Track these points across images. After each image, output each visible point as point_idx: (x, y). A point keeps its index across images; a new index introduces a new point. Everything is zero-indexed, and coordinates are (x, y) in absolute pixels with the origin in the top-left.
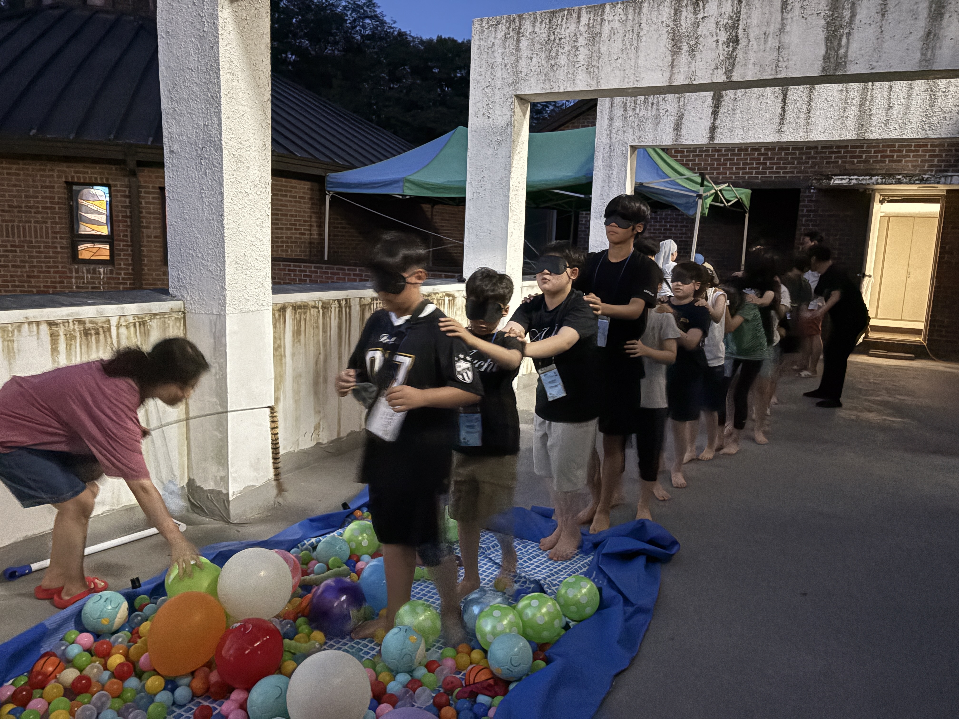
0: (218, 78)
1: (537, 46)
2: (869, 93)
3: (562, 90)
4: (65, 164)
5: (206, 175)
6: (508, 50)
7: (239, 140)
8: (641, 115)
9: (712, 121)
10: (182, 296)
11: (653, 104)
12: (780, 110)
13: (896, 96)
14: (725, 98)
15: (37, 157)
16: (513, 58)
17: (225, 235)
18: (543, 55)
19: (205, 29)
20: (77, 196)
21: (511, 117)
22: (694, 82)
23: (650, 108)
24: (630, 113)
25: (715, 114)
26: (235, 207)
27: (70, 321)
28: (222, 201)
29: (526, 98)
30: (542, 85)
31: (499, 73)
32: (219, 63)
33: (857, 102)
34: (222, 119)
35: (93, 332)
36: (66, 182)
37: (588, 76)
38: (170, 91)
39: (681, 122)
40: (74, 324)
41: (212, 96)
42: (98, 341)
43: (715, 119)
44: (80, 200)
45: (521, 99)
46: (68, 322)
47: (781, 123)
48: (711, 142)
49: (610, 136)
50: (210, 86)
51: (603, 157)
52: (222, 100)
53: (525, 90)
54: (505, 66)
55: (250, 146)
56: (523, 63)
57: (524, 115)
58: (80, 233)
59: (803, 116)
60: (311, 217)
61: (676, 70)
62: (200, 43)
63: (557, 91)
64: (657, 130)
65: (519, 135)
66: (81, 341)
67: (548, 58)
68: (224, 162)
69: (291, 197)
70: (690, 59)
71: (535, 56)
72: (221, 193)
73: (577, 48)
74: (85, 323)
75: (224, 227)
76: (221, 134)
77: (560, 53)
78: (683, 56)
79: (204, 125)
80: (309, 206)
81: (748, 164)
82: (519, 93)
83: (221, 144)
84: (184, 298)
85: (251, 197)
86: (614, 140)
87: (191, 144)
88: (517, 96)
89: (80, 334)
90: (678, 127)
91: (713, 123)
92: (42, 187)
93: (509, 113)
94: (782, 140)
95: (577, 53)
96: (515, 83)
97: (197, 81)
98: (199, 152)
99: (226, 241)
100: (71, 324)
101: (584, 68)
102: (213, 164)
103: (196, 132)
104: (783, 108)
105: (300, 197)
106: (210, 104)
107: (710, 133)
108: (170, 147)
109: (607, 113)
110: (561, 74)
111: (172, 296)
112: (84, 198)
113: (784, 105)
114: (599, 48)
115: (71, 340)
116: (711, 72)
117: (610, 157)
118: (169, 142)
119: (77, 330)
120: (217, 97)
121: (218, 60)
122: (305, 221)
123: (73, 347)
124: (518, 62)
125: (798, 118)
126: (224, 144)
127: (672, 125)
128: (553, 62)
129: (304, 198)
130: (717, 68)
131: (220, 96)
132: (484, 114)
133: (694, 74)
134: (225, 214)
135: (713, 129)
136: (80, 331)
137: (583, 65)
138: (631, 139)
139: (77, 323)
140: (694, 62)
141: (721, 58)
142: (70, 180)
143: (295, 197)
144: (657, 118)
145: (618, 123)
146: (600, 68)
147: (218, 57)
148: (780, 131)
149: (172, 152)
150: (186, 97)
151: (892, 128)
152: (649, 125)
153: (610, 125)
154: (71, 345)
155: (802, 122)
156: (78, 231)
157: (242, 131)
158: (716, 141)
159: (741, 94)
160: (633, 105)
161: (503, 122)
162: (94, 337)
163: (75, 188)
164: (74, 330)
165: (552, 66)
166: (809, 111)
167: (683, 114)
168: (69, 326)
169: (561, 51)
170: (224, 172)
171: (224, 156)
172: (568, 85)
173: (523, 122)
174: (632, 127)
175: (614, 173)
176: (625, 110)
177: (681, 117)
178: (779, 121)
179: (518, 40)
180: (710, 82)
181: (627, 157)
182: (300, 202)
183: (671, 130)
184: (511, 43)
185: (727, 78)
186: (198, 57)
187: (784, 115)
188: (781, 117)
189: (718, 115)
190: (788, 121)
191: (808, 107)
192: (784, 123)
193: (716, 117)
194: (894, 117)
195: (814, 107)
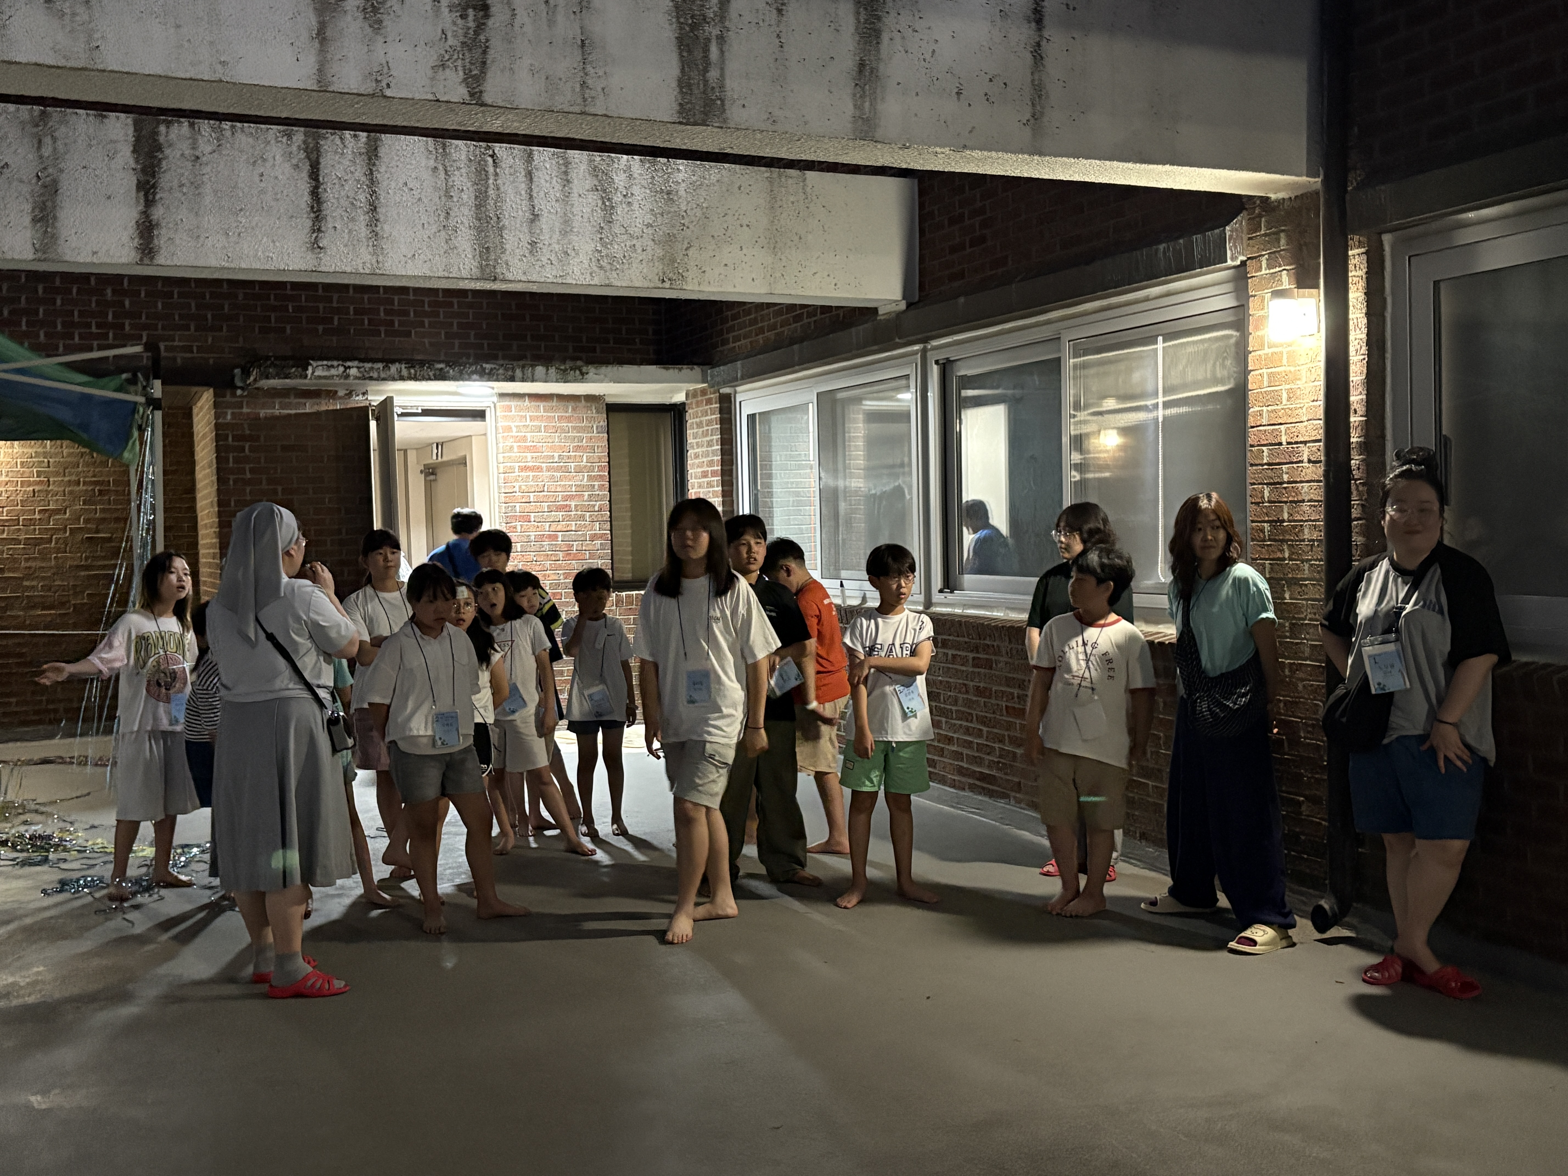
2: (491, 181)
9: (141, 208)
12: (306, 198)
13: (542, 194)
14: (167, 151)
25: (147, 189)
33: (468, 197)
39: (53, 200)
43: (148, 203)
47: (317, 229)
48: (145, 262)
59: (363, 219)
90: (44, 215)
91: (146, 214)
104: (316, 194)
107: (141, 235)
113: (317, 187)
125: (353, 220)
127: (28, 207)
135: (147, 230)
148: (316, 246)
151: (544, 260)
155: (364, 232)
159: (209, 149)
166: (373, 208)
167: (55, 182)
177: (48, 189)
178: (311, 224)
183: (27, 220)
187: (319, 210)
188: (312, 215)
189: (154, 194)
190: (330, 225)
191: (368, 196)
192: (323, 229)
193: (151, 197)
194: (545, 237)
195: (382, 200)
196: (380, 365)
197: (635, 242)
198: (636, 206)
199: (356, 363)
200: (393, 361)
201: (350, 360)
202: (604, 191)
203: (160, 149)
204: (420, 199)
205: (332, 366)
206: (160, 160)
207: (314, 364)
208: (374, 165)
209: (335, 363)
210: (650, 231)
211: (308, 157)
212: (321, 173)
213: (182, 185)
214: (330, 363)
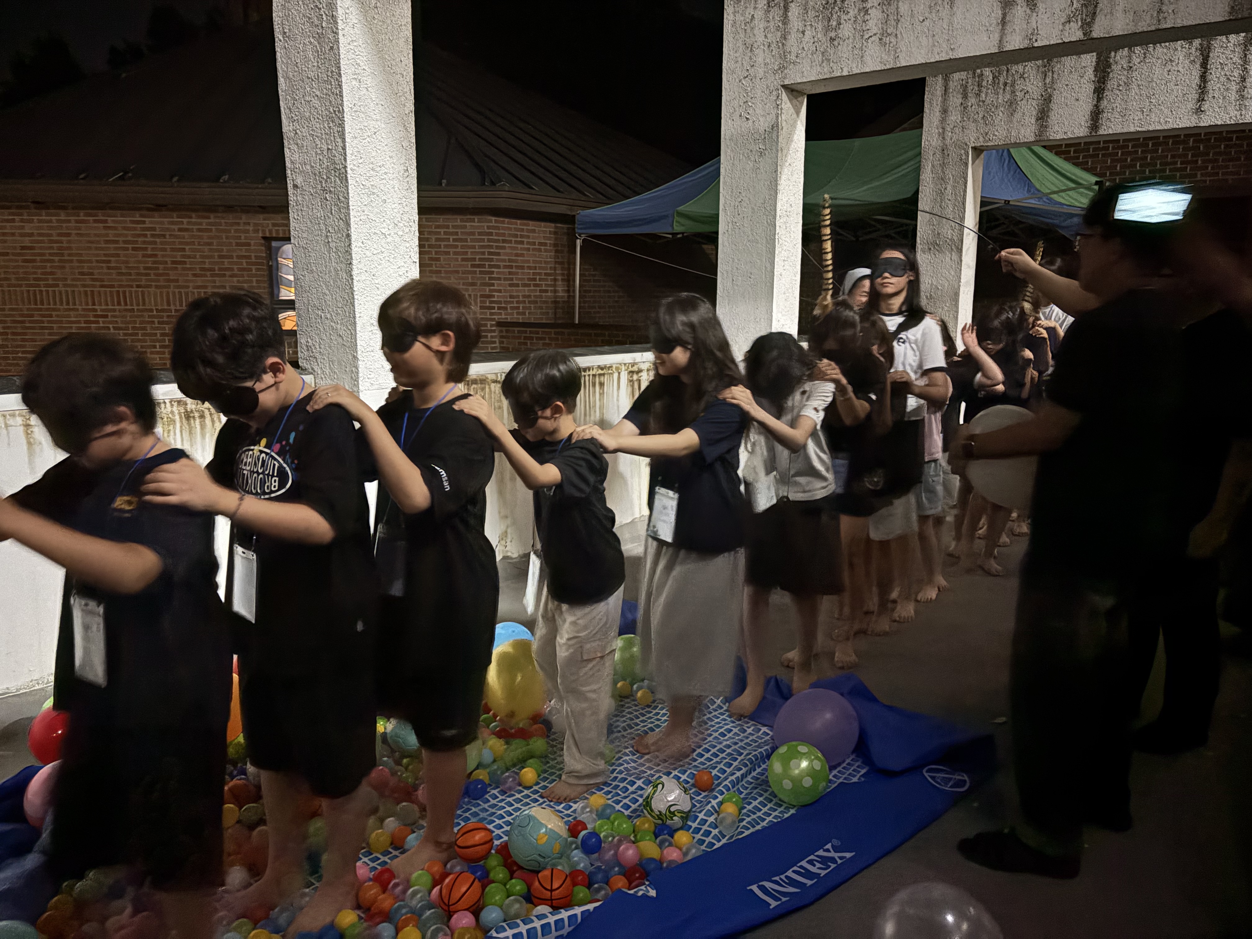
0: (340, 86)
1: (812, 14)
3: (845, 73)
4: (261, 216)
5: (332, 214)
6: (772, 24)
7: (371, 166)
8: (988, 101)
9: (1095, 103)
10: (313, 369)
11: (1005, 84)
12: (1197, 80)
14: (1114, 67)
15: (229, 208)
16: (779, 34)
17: (355, 289)
18: (820, 26)
19: (324, 25)
20: (277, 254)
21: (777, 117)
22: (1036, 45)
23: (1001, 91)
24: (972, 100)
25: (1099, 92)
26: (368, 253)
27: (167, 401)
28: (350, 245)
29: (799, 88)
30: (819, 69)
31: (761, 56)
32: (339, 67)
34: (347, 140)
35: (197, 415)
36: (264, 238)
37: (882, 49)
38: (290, 109)
39: (1048, 107)
40: (172, 405)
41: (335, 111)
42: (203, 427)
43: (1099, 99)
44: (279, 259)
45: (792, 90)
46: (165, 403)
47: (1201, 99)
48: (1094, 134)
49: (942, 135)
50: (332, 98)
51: (933, 166)
52: (345, 115)
53: (795, 77)
54: (769, 46)
55: (386, 173)
56: (792, 39)
57: (798, 113)
58: (281, 298)
59: (1235, 88)
60: (555, 269)
61: (1009, 28)
62: (319, 43)
63: (839, 74)
64: (1011, 121)
65: (789, 139)
66: (181, 427)
67: (827, 29)
68: (350, 195)
69: (528, 243)
70: (1028, 11)
71: (809, 28)
72: (348, 236)
73: (867, 11)
74: (186, 404)
75: (353, 279)
76: (345, 160)
77: (842, 21)
78: (1019, 8)
79: (328, 149)
80: (553, 254)
81: (1167, 164)
82: (787, 82)
83: (346, 171)
84: (314, 371)
85: (390, 239)
86: (948, 141)
87: (315, 174)
88: (784, 86)
89: (181, 417)
90: (1043, 115)
91: (1097, 106)
92: (237, 244)
93: (774, 112)
94: (1202, 124)
95: (867, 17)
96: (782, 68)
97: (318, 93)
98: (324, 185)
99: (356, 297)
100: (168, 405)
101: (876, 39)
102: (339, 199)
103: (320, 160)
104: (1203, 77)
105: (541, 244)
106: (333, 122)
107: (1092, 120)
108: (293, 180)
109: (939, 103)
110: (844, 50)
111: (302, 369)
112: (284, 256)
113: (1205, 72)
114: (897, 8)
115: (168, 425)
116: (1061, 27)
117: (943, 165)
118: (292, 174)
119: (176, 412)
120: (339, 111)
121: (339, 63)
122: (546, 274)
123: (172, 433)
124: (785, 39)
125: (1227, 89)
126: (349, 171)
127: (1034, 113)
128: (833, 34)
129: (545, 244)
130: (1069, 22)
131: (343, 109)
132: (740, 116)
133: (1035, 32)
134: (354, 262)
135: (1096, 115)
136: (180, 413)
137: (875, 34)
138: (973, 138)
139: (175, 404)
140: (1035, 14)
141: (1075, 6)
142: (268, 235)
143: (534, 244)
144: (1012, 105)
145: (954, 117)
146: (899, 36)
147: (339, 59)
148: (1199, 111)
149: (295, 186)
150: (307, 114)
152: (1000, 116)
153: (943, 120)
154: (169, 431)
155: (1234, 96)
156: (278, 296)
157: (374, 154)
158: (1101, 132)
159: (1138, 60)
160: (976, 88)
161: (767, 125)
162: (198, 421)
163: (274, 244)
164: (172, 412)
165: (832, 39)
166: (1243, 80)
167: (1050, 96)
168: (165, 408)
169: (844, 17)
170: (351, 208)
171: (350, 187)
172: (854, 65)
173: (795, 122)
174: (975, 121)
175: (949, 187)
176: (965, 96)
177: (1047, 101)
178: (1197, 96)
179: (786, 9)
180: (1060, 41)
181: (966, 164)
182: (540, 250)
183: (1033, 121)
184: (776, 13)
185: (1085, 34)
186: (318, 62)
187: (1205, 87)
188: (1199, 91)
189: (1103, 93)
190: (1211, 95)
191: (1241, 72)
192: (1206, 99)
193: (1101, 96)
203: (1109, 66)
206: (1109, 73)
208: (1248, 50)
211: (1202, 54)
212: (1210, 63)
213: (1119, 85)
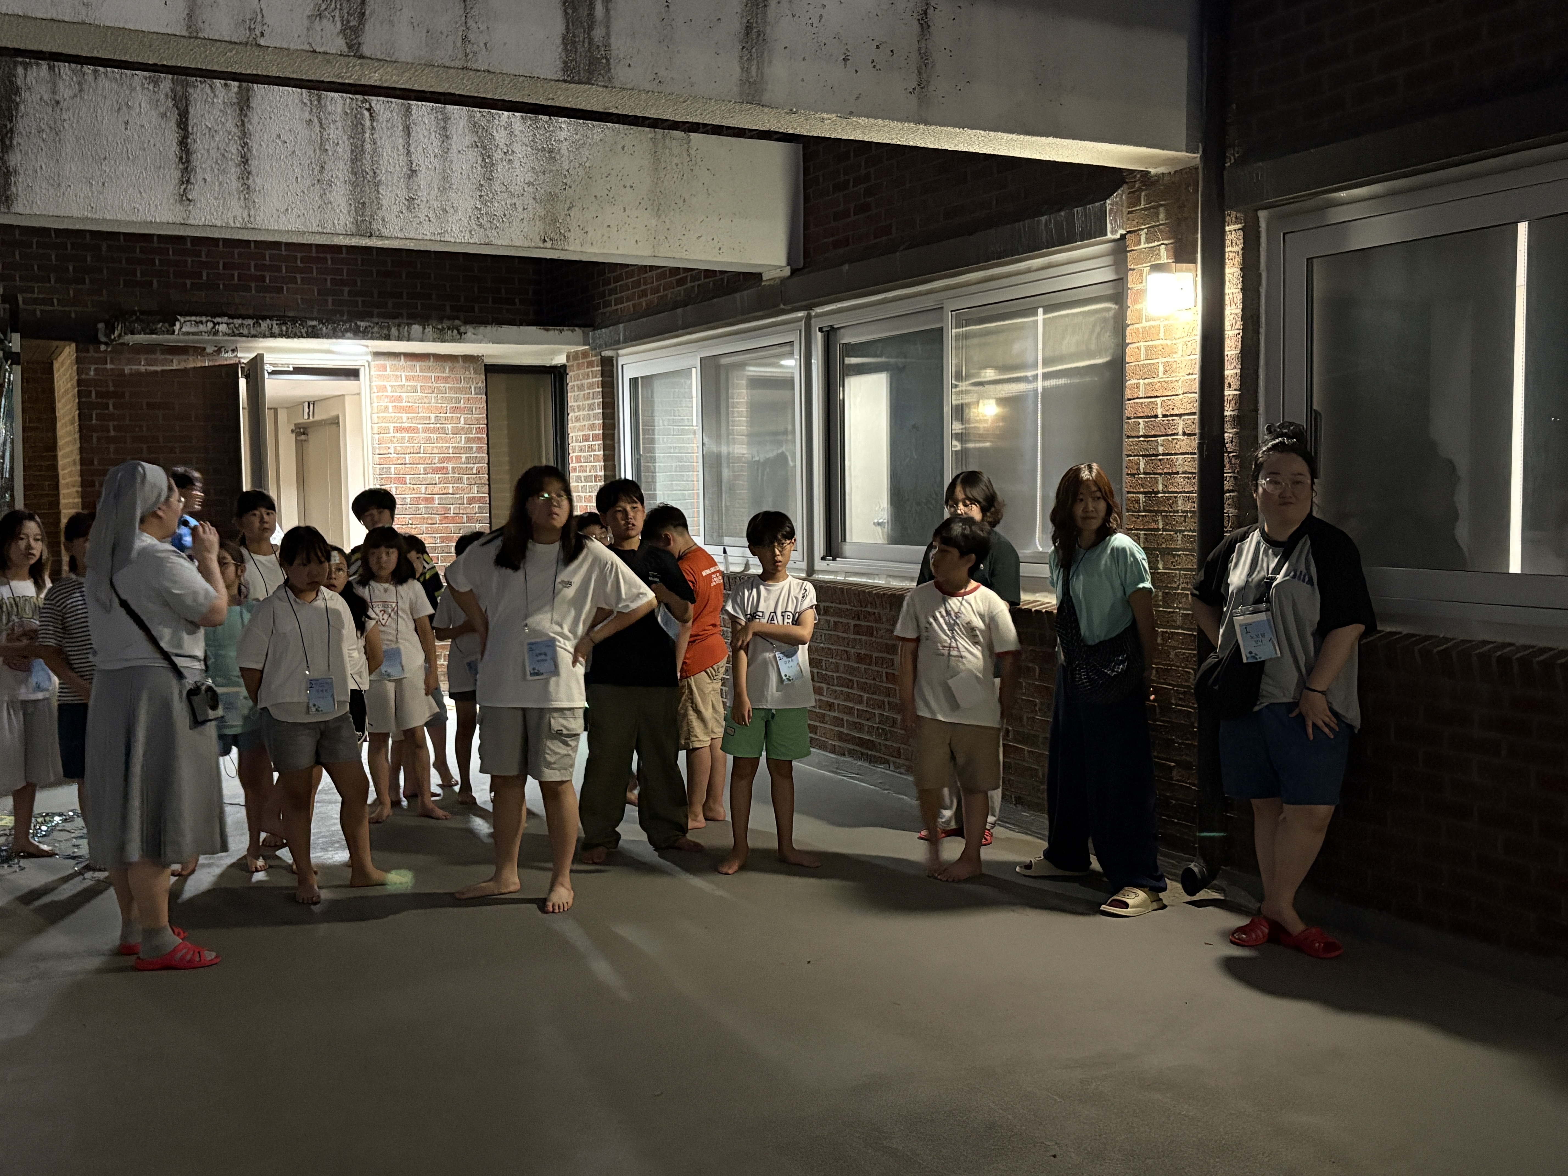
2: (367, 135)
12: (175, 148)
13: (420, 149)
33: (344, 150)
47: (185, 180)
94: (192, 221)
113: (185, 137)
151: (423, 218)
158: (18, 208)
188: (181, 166)
190: (200, 177)
191: (240, 148)
192: (192, 180)
194: (423, 194)
195: (254, 152)
196: (250, 322)
197: (515, 200)
198: (516, 164)
199: (225, 319)
200: (264, 318)
201: (219, 316)
202: (484, 148)
203: (17, 92)
204: (294, 152)
205: (201, 322)
206: (18, 104)
207: (182, 319)
208: (246, 115)
209: (204, 319)
210: (531, 189)
211: (176, 105)
212: (191, 123)
213: (40, 131)
214: (198, 319)
